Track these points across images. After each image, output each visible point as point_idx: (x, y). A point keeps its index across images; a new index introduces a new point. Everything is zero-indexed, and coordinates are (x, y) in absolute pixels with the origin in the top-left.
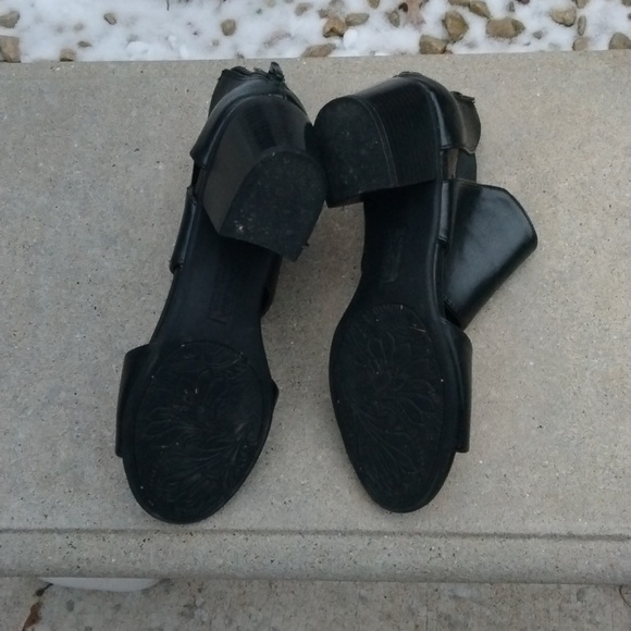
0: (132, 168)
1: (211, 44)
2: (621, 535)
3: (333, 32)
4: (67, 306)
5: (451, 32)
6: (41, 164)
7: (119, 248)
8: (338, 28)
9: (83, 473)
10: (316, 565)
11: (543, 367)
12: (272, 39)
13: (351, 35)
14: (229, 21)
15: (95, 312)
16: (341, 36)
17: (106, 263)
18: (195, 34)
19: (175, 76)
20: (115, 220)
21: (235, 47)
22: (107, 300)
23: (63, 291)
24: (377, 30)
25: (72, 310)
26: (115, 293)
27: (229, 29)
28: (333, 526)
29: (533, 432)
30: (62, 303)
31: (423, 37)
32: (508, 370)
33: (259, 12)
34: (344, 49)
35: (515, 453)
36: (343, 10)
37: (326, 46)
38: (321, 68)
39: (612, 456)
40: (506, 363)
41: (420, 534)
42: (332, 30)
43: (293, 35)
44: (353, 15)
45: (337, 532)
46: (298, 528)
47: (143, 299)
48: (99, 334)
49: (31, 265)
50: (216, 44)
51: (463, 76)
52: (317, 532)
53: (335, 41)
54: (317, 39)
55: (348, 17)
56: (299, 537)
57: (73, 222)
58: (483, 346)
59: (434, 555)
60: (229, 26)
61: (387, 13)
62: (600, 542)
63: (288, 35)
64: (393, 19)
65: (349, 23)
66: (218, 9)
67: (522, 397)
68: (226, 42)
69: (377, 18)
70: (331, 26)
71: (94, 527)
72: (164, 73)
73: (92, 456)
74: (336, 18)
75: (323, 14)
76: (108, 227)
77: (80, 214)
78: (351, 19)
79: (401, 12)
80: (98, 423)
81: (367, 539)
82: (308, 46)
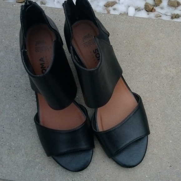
4: (5, 94)
5: (156, 3)
6: (3, 40)
9: (2, 158)
11: (175, 144)
15: (15, 98)
17: (21, 81)
19: (56, 14)
22: (20, 94)
23: (5, 89)
25: (6, 96)
29: (168, 168)
31: (146, 3)
32: (162, 143)
34: (120, 4)
35: (160, 175)
38: (109, 18)
40: (162, 140)
48: (15, 107)
51: (161, 28)
57: (12, 64)
58: (154, 132)
67: (166, 154)
71: (3, 178)
72: (52, 12)
73: (6, 152)
77: (15, 61)
80: (10, 140)
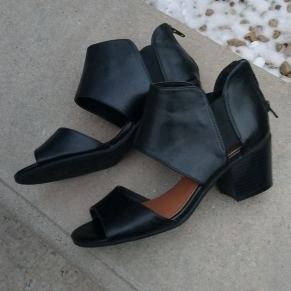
0: (68, 17)
1: (197, 15)
2: (133, 285)
3: (249, 38)
7: (40, 44)
8: (252, 38)
10: (15, 211)
12: (223, 27)
13: (256, 43)
14: (211, 10)
15: (14, 62)
16: (252, 42)
17: (32, 47)
18: (194, 7)
20: (47, 32)
21: (207, 22)
22: (21, 60)
23: (10, 47)
24: (268, 48)
25: (7, 56)
26: (26, 59)
27: (209, 13)
28: (29, 200)
30: (6, 51)
31: (285, 62)
33: (226, 13)
34: (249, 48)
36: (260, 32)
37: (242, 42)
39: (155, 251)
41: (58, 226)
42: (249, 37)
43: (232, 30)
44: (262, 36)
45: (30, 203)
46: (17, 191)
47: (33, 68)
48: (9, 71)
49: (7, 31)
50: (200, 16)
52: (23, 198)
53: (247, 42)
54: (241, 38)
55: (261, 36)
56: (16, 195)
57: (33, 24)
59: (58, 239)
60: (209, 12)
61: (277, 43)
62: (124, 282)
63: (230, 29)
64: (278, 48)
65: (258, 39)
66: (211, 3)
68: (204, 18)
69: (272, 43)
70: (250, 35)
74: (254, 33)
75: (251, 29)
76: (43, 34)
77: (38, 23)
78: (260, 37)
79: (284, 47)
81: (39, 214)
82: (235, 38)
